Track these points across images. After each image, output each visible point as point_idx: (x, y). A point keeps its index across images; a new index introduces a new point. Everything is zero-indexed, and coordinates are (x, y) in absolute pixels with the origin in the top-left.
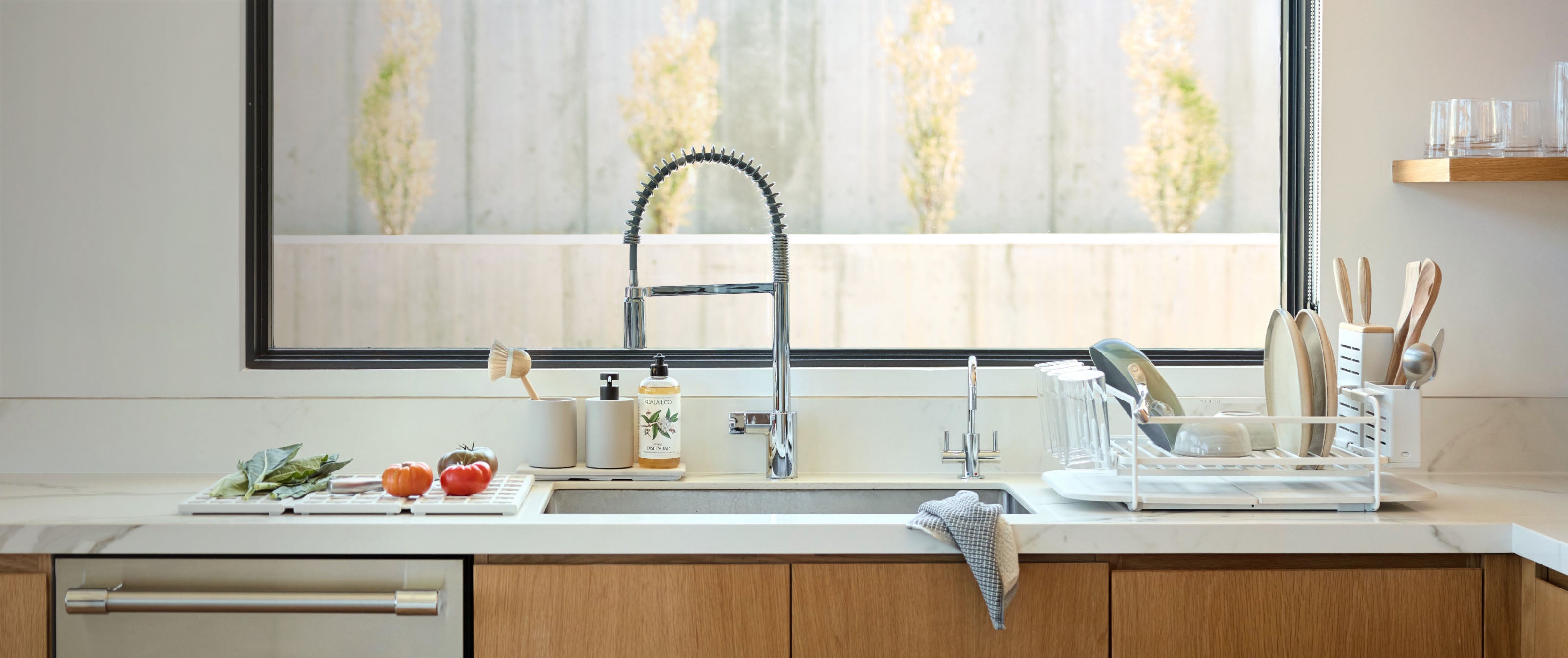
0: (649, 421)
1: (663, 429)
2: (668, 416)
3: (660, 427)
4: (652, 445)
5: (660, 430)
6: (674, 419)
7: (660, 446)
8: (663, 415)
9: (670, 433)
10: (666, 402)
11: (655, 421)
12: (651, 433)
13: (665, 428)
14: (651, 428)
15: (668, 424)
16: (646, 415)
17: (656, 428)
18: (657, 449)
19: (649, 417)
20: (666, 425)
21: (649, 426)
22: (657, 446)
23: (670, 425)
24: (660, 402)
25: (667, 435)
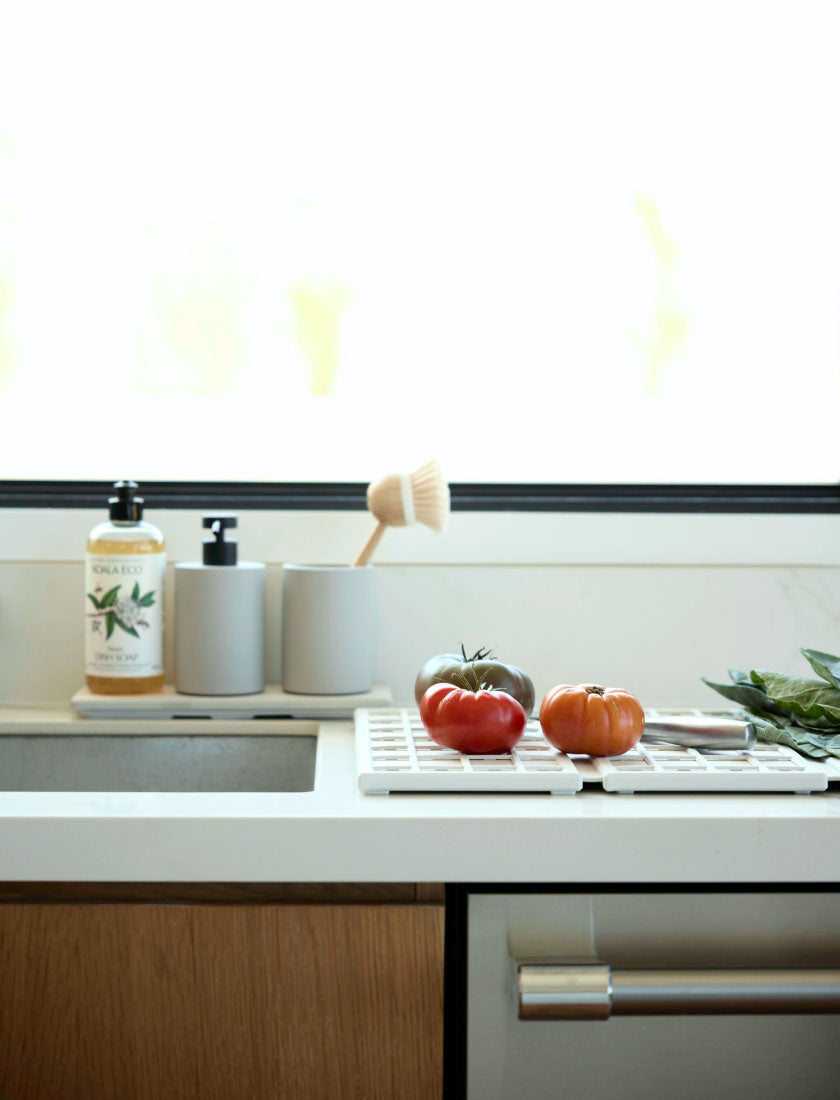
0: (99, 605)
1: (125, 621)
2: (135, 595)
3: (119, 616)
4: (104, 651)
5: (120, 623)
6: (147, 601)
7: (119, 653)
8: (124, 594)
9: (139, 629)
10: (132, 570)
11: (111, 605)
12: (103, 628)
13: (129, 619)
14: (103, 620)
15: (136, 611)
16: (95, 594)
17: (113, 620)
18: (115, 658)
19: (100, 597)
20: (130, 614)
21: (101, 614)
22: (114, 653)
23: (138, 614)
24: (120, 569)
25: (133, 631)
